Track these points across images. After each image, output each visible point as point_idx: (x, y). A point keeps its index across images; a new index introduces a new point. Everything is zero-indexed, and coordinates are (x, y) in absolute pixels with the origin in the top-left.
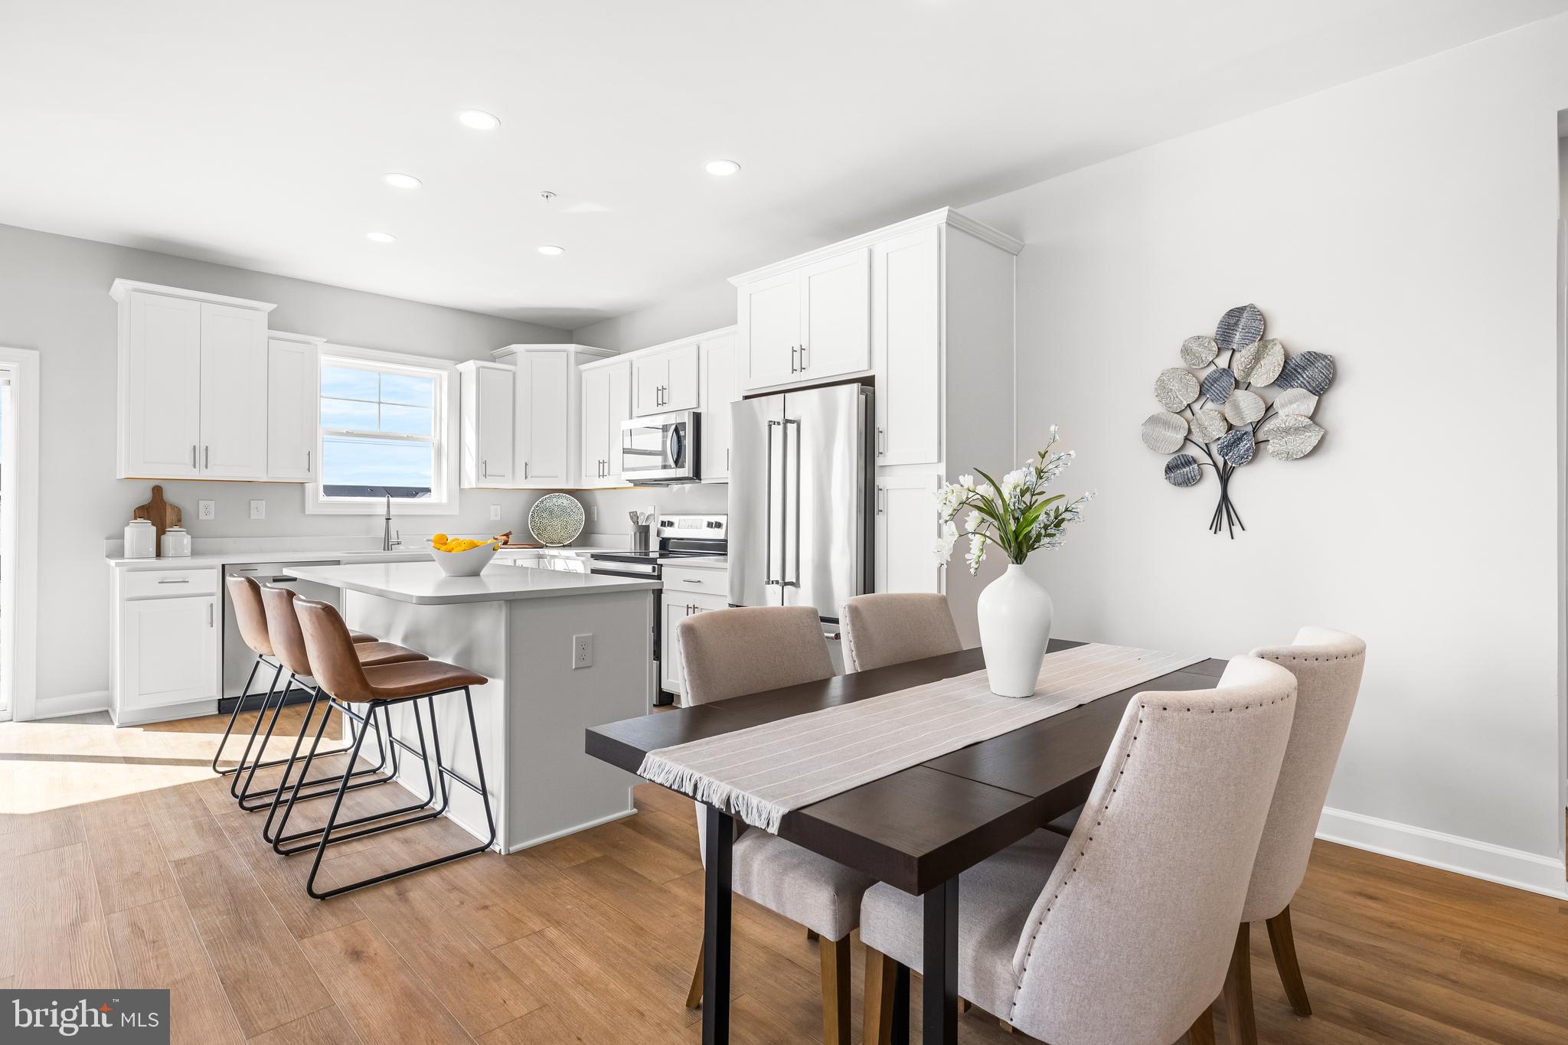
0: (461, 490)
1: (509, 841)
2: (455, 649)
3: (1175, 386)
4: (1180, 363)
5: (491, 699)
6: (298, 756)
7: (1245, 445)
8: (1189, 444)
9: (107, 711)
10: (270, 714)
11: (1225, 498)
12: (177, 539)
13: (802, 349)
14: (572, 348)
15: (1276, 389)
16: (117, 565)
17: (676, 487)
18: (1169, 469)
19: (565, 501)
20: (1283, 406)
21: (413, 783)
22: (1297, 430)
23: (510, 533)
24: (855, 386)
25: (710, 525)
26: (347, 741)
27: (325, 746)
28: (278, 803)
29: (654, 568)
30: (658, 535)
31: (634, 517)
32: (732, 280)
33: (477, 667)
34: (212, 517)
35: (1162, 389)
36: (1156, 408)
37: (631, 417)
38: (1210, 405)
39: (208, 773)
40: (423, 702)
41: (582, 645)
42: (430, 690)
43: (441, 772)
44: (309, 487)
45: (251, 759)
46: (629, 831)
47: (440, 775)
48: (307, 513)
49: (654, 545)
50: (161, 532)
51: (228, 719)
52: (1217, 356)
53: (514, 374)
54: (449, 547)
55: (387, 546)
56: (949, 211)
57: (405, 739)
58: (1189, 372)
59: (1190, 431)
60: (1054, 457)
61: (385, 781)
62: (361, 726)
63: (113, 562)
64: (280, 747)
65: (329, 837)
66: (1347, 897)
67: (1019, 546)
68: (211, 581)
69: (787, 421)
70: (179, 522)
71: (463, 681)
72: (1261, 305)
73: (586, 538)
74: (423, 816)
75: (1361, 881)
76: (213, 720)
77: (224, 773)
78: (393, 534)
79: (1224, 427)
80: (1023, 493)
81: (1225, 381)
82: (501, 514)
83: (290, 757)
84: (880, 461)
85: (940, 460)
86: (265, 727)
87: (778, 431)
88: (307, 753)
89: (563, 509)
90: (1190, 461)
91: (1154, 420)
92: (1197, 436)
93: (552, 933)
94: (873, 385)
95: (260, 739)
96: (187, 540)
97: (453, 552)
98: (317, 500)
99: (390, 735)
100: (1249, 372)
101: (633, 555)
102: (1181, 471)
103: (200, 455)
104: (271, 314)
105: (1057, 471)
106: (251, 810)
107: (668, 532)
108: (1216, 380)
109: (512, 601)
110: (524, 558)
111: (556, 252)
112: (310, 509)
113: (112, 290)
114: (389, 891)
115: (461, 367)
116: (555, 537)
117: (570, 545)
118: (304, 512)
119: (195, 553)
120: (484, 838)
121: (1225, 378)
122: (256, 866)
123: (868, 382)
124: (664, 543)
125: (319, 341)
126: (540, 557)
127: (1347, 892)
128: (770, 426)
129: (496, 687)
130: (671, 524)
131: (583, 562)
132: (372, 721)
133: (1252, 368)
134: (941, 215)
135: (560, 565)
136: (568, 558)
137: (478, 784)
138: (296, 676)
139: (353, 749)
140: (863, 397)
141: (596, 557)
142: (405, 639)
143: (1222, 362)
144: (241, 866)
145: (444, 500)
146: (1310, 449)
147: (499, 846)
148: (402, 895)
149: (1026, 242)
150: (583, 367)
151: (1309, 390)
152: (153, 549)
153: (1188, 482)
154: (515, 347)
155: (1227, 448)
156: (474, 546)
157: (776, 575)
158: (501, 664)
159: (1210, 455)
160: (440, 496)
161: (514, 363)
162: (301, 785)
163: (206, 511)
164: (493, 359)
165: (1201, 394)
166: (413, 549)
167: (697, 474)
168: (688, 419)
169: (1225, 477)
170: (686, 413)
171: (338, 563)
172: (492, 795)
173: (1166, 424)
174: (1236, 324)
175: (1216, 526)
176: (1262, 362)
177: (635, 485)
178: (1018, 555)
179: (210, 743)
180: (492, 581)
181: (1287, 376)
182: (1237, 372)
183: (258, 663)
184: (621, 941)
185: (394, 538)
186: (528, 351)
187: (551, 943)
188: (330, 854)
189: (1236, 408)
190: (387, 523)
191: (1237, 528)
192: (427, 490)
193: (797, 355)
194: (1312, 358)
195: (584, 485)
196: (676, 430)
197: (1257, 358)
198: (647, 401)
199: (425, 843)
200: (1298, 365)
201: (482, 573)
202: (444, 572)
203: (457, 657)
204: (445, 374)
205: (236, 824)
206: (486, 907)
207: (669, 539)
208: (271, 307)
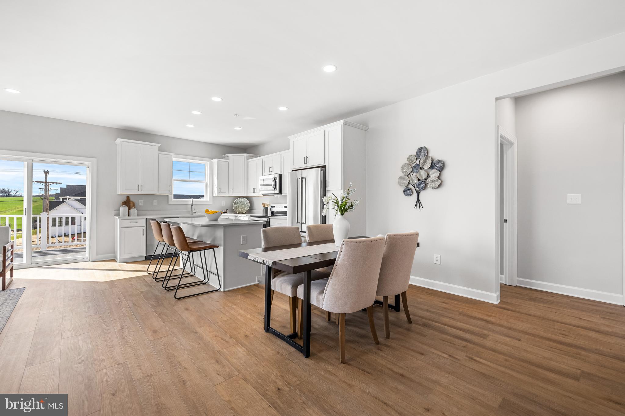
0: (213, 197)
1: (224, 288)
2: (211, 240)
3: (406, 168)
4: (407, 162)
5: (220, 251)
6: (169, 270)
7: (423, 184)
8: (410, 184)
9: (115, 259)
10: (161, 261)
11: (418, 199)
12: (134, 211)
13: (307, 157)
14: (245, 155)
15: (430, 170)
16: (119, 218)
17: (276, 196)
18: (404, 191)
19: (244, 200)
20: (432, 174)
21: (200, 276)
22: (435, 181)
23: (227, 210)
24: (320, 168)
25: (285, 207)
26: (182, 266)
27: (176, 267)
28: (165, 280)
29: (268, 219)
30: (271, 210)
31: (264, 205)
32: (289, 137)
33: (216, 243)
34: (143, 205)
35: (403, 169)
36: (401, 174)
37: (262, 175)
38: (415, 174)
39: (146, 274)
40: (202, 252)
41: (244, 238)
42: (204, 249)
43: (207, 272)
44: (170, 196)
45: (157, 270)
46: (256, 287)
47: (207, 273)
48: (169, 203)
49: (269, 213)
50: (129, 209)
51: (149, 262)
52: (416, 160)
53: (229, 162)
54: (209, 213)
55: (192, 213)
56: (344, 121)
57: (198, 264)
58: (409, 165)
59: (409, 181)
60: (351, 190)
61: (192, 276)
62: (186, 261)
63: (117, 217)
64: (164, 268)
65: (179, 287)
66: (439, 303)
67: (342, 211)
68: (144, 223)
69: (302, 178)
70: (134, 206)
71: (212, 247)
72: (427, 147)
73: (250, 211)
74: (202, 283)
75: (445, 300)
76: (144, 262)
77: (149, 274)
78: (193, 210)
79: (417, 180)
80: (344, 198)
81: (418, 167)
82: (224, 204)
83: (167, 270)
84: (327, 189)
85: (342, 189)
86: (160, 263)
87: (300, 180)
88: (172, 269)
89: (243, 202)
90: (410, 189)
91: (401, 178)
92: (411, 182)
93: (234, 306)
94: (325, 168)
95: (159, 266)
96: (136, 211)
97: (211, 214)
98: (172, 200)
99: (194, 263)
100: (423, 165)
101: (263, 216)
102: (407, 192)
103: (140, 187)
104: (159, 147)
105: (352, 193)
106: (158, 281)
107: (273, 209)
108: (416, 167)
109: (225, 226)
110: (231, 216)
111: (240, 129)
112: (170, 203)
113: (116, 141)
114: (194, 298)
115: (213, 161)
116: (241, 211)
117: (245, 213)
118: (168, 203)
119: (138, 215)
120: (218, 288)
121: (418, 166)
122: (161, 293)
123: (323, 167)
124: (273, 213)
125: (173, 154)
126: (236, 216)
127: (439, 302)
128: (298, 179)
129: (221, 248)
130: (274, 207)
131: (248, 218)
132: (189, 260)
133: (424, 164)
134: (342, 122)
135: (242, 218)
136: (244, 217)
137: (217, 274)
138: (170, 246)
139: (183, 269)
140: (322, 171)
141: (252, 216)
142: (198, 237)
143: (418, 162)
144: (158, 293)
145: (208, 200)
146: (437, 186)
147: (222, 289)
148: (198, 299)
149: (369, 127)
150: (249, 160)
151: (437, 170)
152: (127, 214)
153: (409, 195)
154: (229, 155)
155: (419, 185)
156: (216, 212)
157: (299, 221)
158: (222, 243)
159: (415, 188)
160: (206, 199)
161: (229, 159)
162: (170, 276)
163: (141, 203)
164: (223, 158)
165: (412, 171)
166: (199, 214)
167: (281, 192)
168: (277, 176)
169: (418, 193)
170: (277, 174)
171: (178, 218)
172: (220, 276)
173: (404, 179)
174: (421, 152)
175: (416, 207)
176: (427, 162)
177: (264, 195)
178: (342, 213)
179: (144, 267)
180: (220, 221)
181: (432, 166)
182: (420, 165)
183: (158, 244)
184: (250, 308)
185: (194, 211)
186: (232, 156)
187: (234, 308)
188: (179, 291)
189: (420, 174)
190: (192, 206)
191: (421, 207)
192: (203, 196)
193: (305, 159)
194: (439, 161)
195: (249, 195)
196: (275, 179)
197: (425, 161)
198: (267, 171)
199: (202, 288)
200: (435, 163)
201: (218, 220)
202: (208, 219)
203: (211, 241)
204: (208, 163)
205: (154, 284)
206: (218, 301)
207: (274, 211)
208: (159, 145)
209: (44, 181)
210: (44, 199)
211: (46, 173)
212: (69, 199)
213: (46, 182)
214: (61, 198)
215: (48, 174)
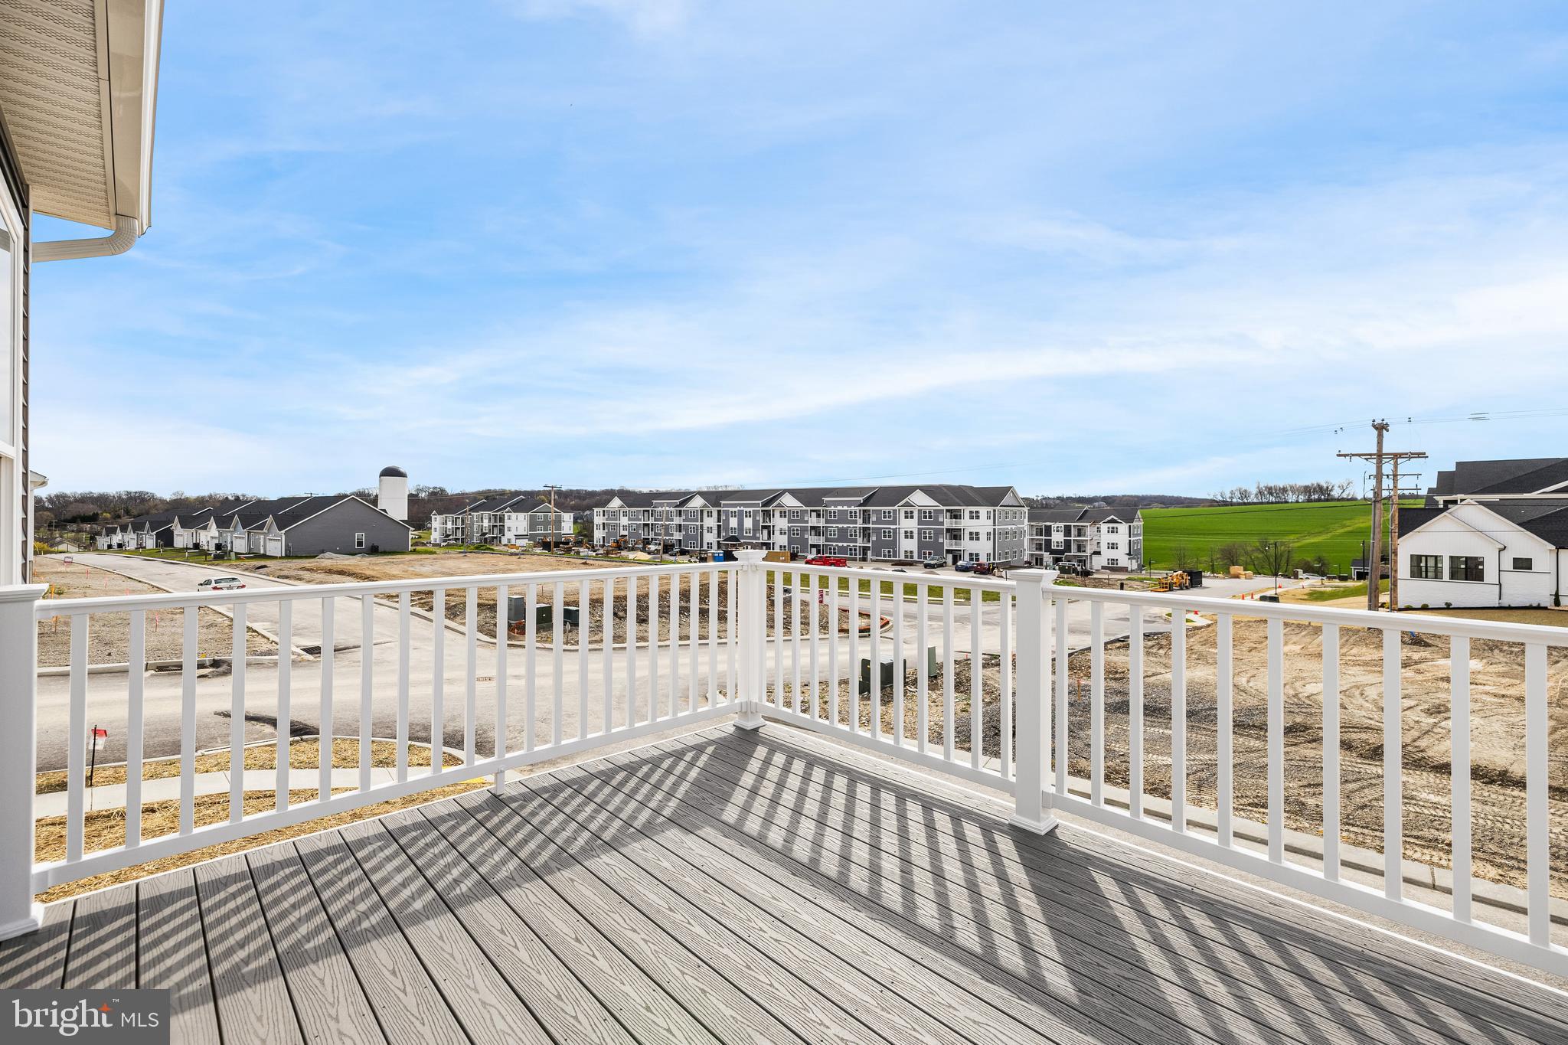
209: (1375, 451)
210: (1375, 502)
211: (1381, 428)
212: (1462, 500)
213: (1380, 456)
214: (1440, 500)
215: (1384, 431)
